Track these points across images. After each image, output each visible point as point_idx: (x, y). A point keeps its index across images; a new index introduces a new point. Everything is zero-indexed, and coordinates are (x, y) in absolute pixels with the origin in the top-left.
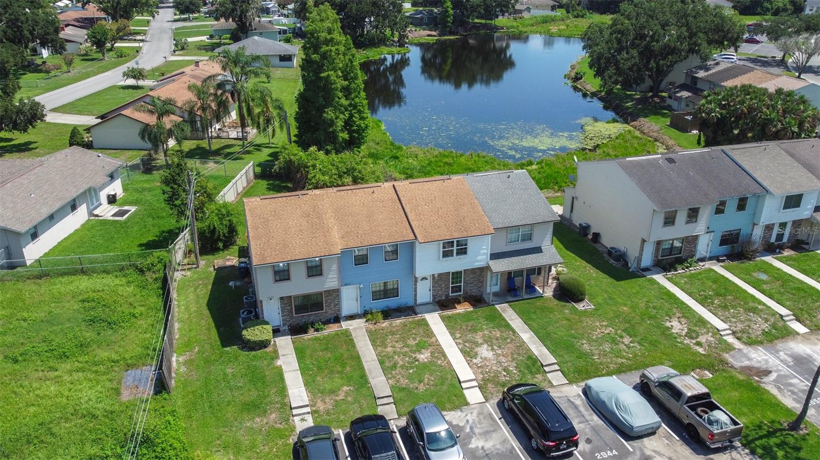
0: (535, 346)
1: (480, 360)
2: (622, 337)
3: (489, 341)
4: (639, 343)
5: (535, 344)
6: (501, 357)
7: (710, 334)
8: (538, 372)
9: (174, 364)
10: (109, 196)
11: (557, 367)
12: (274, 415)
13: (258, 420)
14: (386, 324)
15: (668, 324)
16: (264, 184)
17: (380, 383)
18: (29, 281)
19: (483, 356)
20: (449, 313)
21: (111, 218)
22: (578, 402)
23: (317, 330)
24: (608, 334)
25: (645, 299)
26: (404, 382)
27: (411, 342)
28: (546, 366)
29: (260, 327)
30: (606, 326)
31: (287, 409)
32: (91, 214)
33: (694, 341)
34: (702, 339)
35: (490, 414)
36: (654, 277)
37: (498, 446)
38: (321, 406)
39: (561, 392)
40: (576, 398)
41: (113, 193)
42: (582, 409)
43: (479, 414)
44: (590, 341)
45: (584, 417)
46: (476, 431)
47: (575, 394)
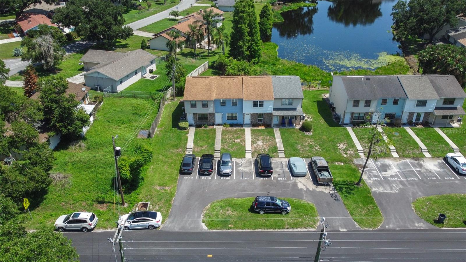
1: (256, 145)
2: (316, 146)
3: (263, 140)
4: (322, 149)
5: (280, 143)
6: (264, 145)
7: (353, 151)
8: (276, 152)
9: (156, 131)
10: (150, 70)
11: (283, 152)
12: (180, 150)
13: (175, 150)
14: (230, 129)
15: (338, 145)
16: (211, 71)
17: (218, 146)
18: (117, 98)
19: (258, 144)
20: (255, 128)
21: (149, 79)
22: (284, 164)
23: (205, 127)
24: (311, 144)
25: (336, 135)
26: (226, 147)
27: (236, 136)
28: (279, 151)
29: (184, 123)
30: (312, 142)
31: (185, 148)
32: (142, 76)
33: (344, 152)
34: (348, 152)
35: (251, 162)
36: (347, 127)
37: (247, 170)
38: (196, 150)
39: (280, 160)
41: (152, 69)
42: (284, 166)
43: (247, 161)
44: (302, 145)
45: (283, 168)
46: (243, 165)
47: (285, 161)
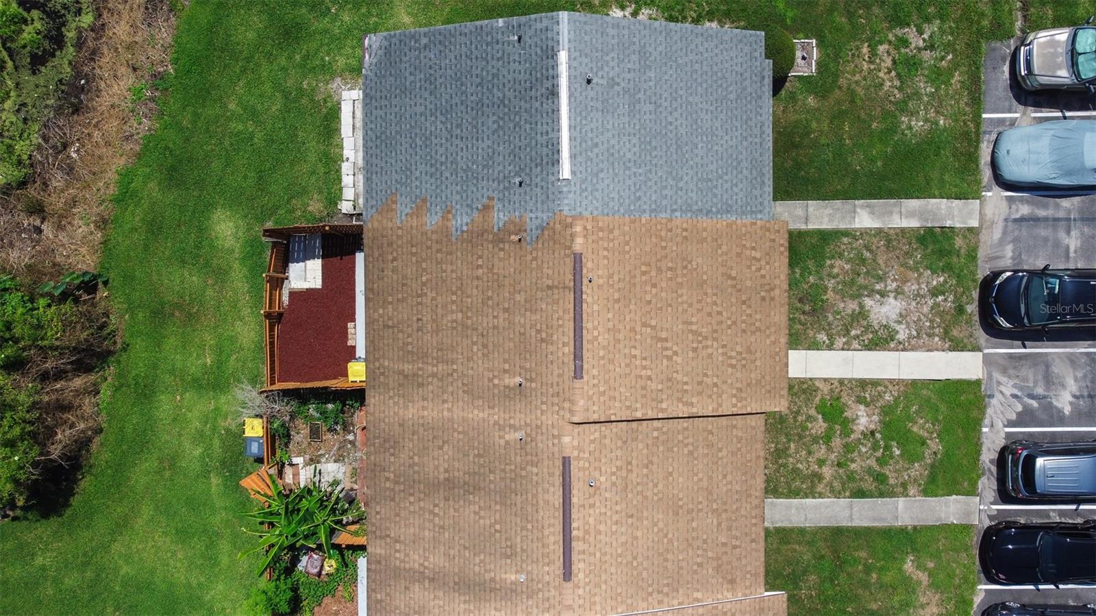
0: (896, 217)
1: (903, 326)
3: (861, 292)
5: (891, 213)
6: (906, 289)
8: (949, 240)
17: (910, 510)
19: (894, 317)
22: (1025, 210)
24: (894, 62)
26: (917, 470)
35: (1011, 357)
37: (1080, 374)
39: (993, 223)
40: (1014, 207)
42: (1041, 213)
43: (1004, 371)
44: (902, 107)
45: (1056, 220)
46: (1040, 391)
47: (1005, 204)
